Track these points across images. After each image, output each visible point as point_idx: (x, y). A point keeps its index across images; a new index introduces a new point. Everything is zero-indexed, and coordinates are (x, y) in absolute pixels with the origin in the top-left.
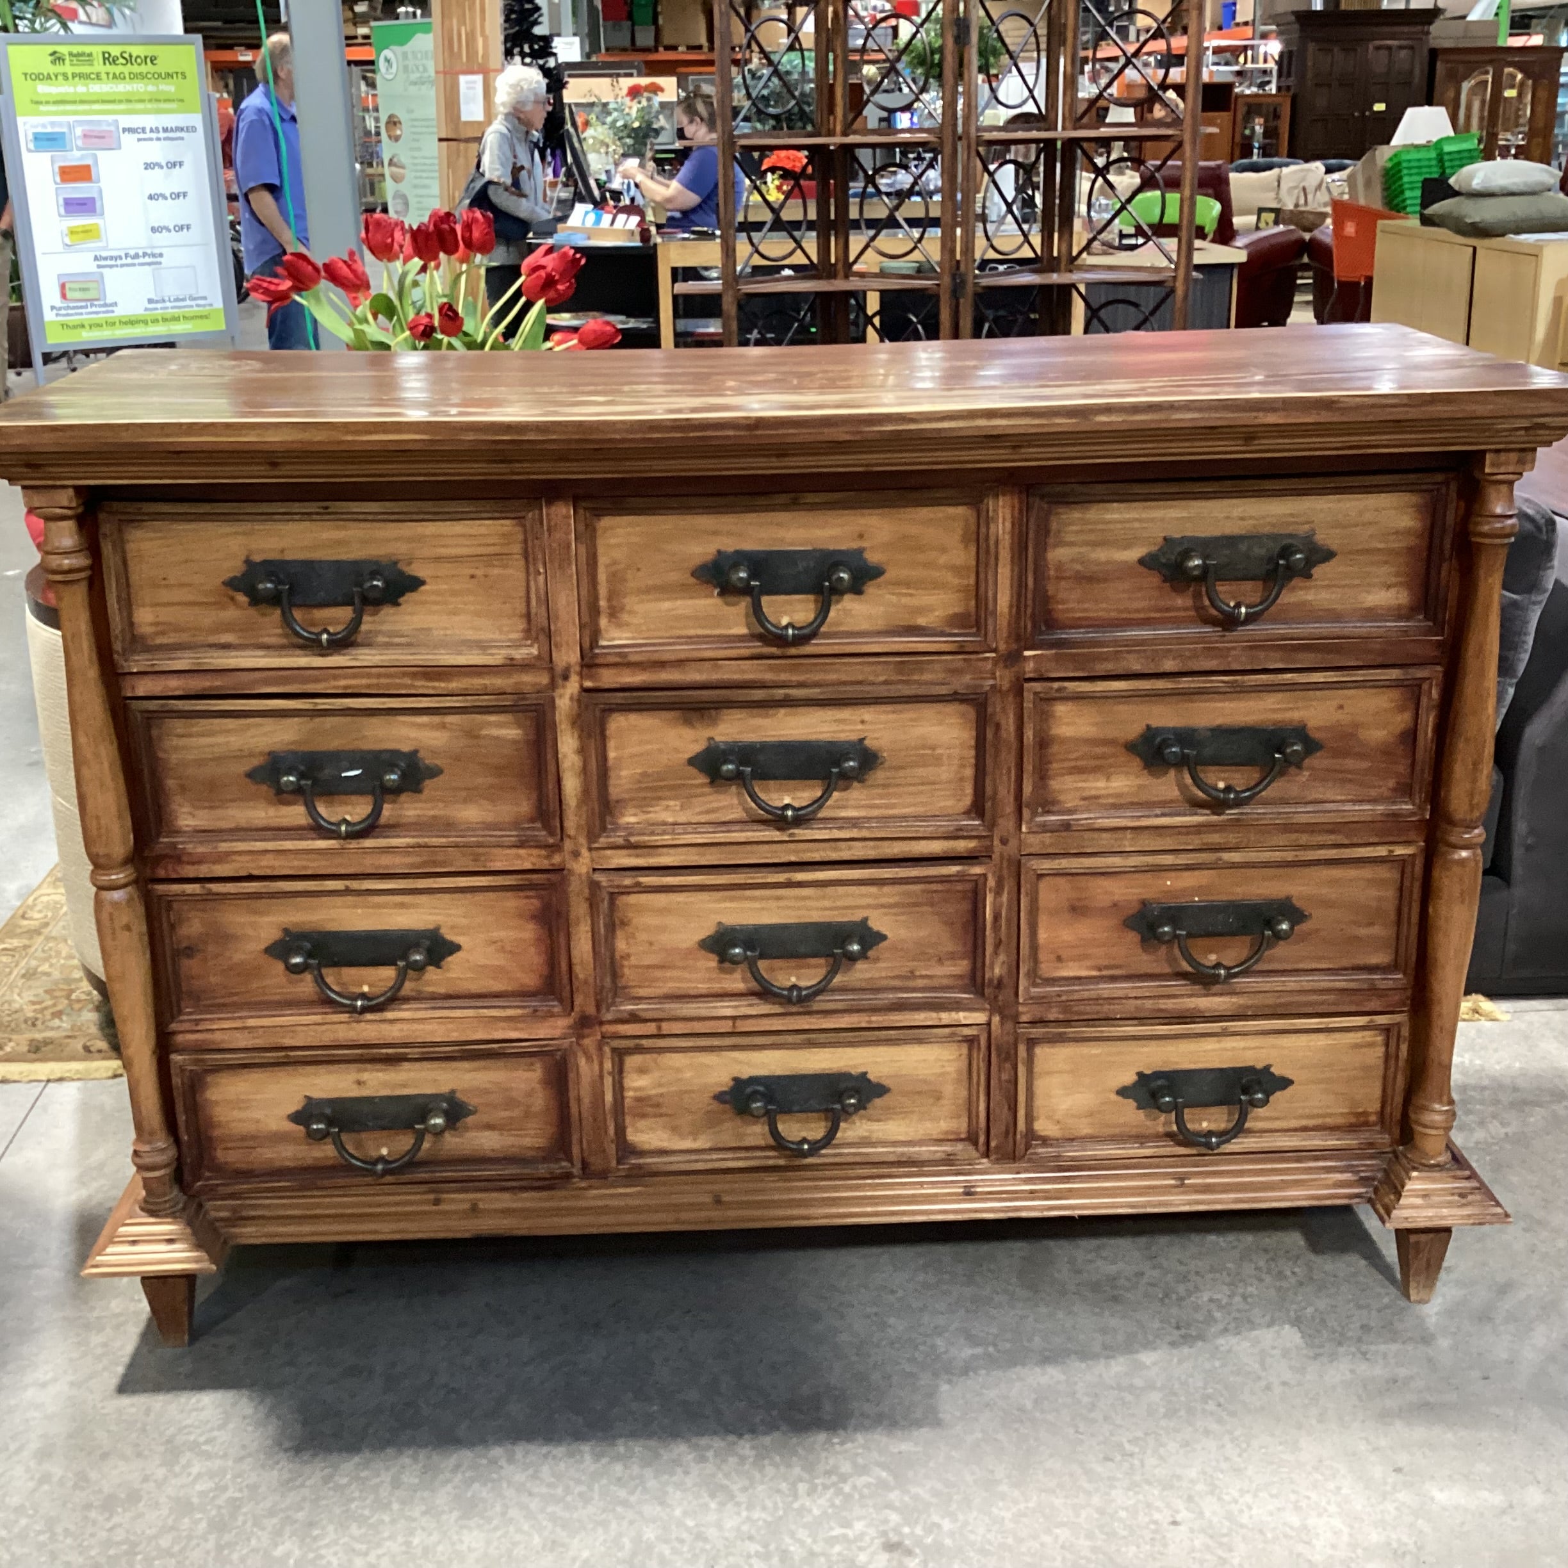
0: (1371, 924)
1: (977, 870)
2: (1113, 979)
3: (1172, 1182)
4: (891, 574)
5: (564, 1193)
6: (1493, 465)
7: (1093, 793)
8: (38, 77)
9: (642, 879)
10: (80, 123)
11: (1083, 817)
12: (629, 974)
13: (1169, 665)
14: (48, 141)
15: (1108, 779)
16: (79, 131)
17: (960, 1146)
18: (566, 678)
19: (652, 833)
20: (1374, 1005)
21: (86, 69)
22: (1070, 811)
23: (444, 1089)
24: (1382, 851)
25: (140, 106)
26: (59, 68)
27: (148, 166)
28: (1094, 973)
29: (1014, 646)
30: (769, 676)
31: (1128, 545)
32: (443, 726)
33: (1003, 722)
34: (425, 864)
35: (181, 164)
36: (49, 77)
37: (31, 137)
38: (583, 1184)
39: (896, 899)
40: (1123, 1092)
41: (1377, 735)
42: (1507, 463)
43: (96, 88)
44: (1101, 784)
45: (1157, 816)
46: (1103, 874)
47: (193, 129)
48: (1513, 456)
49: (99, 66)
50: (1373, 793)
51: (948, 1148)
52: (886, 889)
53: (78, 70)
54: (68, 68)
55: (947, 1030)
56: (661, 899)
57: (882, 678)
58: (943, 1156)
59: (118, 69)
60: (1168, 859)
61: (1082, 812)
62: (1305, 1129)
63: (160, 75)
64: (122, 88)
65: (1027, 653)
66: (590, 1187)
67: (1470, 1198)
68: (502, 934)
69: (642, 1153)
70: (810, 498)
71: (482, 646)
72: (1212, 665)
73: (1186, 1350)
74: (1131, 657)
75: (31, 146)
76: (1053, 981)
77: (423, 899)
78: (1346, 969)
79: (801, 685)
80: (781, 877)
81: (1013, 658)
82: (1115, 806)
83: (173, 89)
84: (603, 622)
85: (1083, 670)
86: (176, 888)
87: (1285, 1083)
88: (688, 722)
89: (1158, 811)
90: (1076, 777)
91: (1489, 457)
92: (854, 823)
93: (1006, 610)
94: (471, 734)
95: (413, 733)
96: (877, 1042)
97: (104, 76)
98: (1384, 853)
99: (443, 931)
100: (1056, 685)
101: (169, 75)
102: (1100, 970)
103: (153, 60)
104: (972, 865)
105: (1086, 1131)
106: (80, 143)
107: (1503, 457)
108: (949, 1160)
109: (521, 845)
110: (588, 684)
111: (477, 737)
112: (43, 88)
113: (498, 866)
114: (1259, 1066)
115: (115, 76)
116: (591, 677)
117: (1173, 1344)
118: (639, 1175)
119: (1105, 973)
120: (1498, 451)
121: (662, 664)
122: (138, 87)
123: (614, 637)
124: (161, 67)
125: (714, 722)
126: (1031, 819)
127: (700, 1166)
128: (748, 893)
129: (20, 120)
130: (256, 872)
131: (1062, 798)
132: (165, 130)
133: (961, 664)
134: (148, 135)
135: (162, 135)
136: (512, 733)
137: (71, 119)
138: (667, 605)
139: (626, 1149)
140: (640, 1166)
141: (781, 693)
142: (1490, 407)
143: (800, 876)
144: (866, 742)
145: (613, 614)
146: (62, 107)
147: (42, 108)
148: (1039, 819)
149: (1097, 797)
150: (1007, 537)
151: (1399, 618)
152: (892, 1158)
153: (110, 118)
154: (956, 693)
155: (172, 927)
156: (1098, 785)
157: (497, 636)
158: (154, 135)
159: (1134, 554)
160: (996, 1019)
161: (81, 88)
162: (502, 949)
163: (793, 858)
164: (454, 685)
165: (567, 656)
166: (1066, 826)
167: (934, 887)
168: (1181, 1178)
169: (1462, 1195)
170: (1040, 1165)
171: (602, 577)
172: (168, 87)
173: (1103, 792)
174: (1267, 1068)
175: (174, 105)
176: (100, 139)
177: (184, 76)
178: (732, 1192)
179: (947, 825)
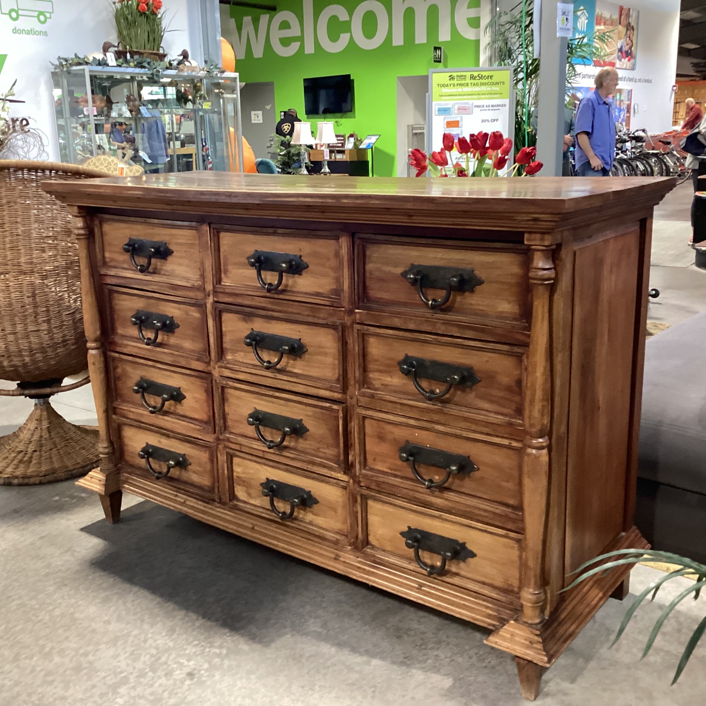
0: (507, 481)
1: (335, 407)
2: (396, 476)
3: (417, 586)
4: (311, 267)
5: (210, 506)
6: (528, 240)
7: (386, 383)
8: (444, 86)
9: (229, 383)
10: (457, 103)
11: (380, 393)
12: (229, 423)
13: (412, 326)
14: (444, 111)
15: (391, 377)
16: (456, 107)
17: (343, 538)
18: (209, 296)
19: (234, 365)
20: (510, 526)
21: (463, 82)
22: (376, 389)
23: (182, 452)
24: (506, 442)
25: (483, 96)
26: (452, 82)
27: (483, 121)
28: (389, 471)
29: (351, 307)
30: (269, 306)
31: (396, 266)
32: (179, 309)
33: (349, 341)
34: (174, 361)
35: (497, 120)
36: (447, 85)
37: (437, 109)
38: (218, 505)
39: (311, 413)
40: (402, 534)
41: (505, 380)
42: (535, 240)
43: (466, 89)
44: (389, 379)
45: (409, 400)
46: (390, 423)
47: (504, 105)
48: (538, 236)
49: (468, 81)
50: (505, 411)
51: (338, 537)
52: (308, 408)
53: (459, 82)
54: (455, 82)
55: (335, 481)
56: (238, 393)
57: (306, 313)
58: (334, 539)
59: (475, 82)
60: (412, 422)
61: (382, 391)
62: (484, 583)
63: (493, 84)
64: (477, 89)
65: (357, 311)
66: (219, 507)
67: (535, 645)
68: (196, 395)
69: (238, 500)
70: (280, 231)
71: (187, 279)
72: (429, 329)
73: (395, 667)
74: (396, 320)
75: (437, 113)
76: (372, 470)
77: (175, 375)
78: (496, 502)
79: (280, 312)
80: (271, 393)
81: (351, 312)
82: (395, 392)
83: (498, 89)
84: (223, 275)
85: (378, 322)
86: (116, 355)
87: (473, 555)
88: (245, 321)
89: (411, 398)
90: (379, 374)
91: (526, 236)
92: (296, 375)
93: (347, 290)
94: (187, 313)
95: (172, 310)
96: (314, 479)
97: (470, 85)
98: (507, 444)
99: (181, 389)
100: (365, 327)
101: (497, 83)
102: (391, 470)
103: (491, 77)
104: (334, 404)
105: (389, 548)
106: (456, 112)
107: (533, 236)
108: (336, 543)
109: (198, 360)
110: (216, 299)
111: (188, 315)
112: (445, 90)
113: (193, 367)
114: (461, 541)
115: (474, 84)
116: (216, 297)
117: (394, 663)
118: (235, 508)
119: (393, 472)
120: (530, 233)
121: (236, 295)
122: (484, 88)
123: (226, 282)
124: (494, 80)
125: (252, 321)
126: (359, 390)
127: (252, 511)
128: (264, 398)
129: (434, 103)
130: (133, 354)
131: (374, 382)
132: (492, 106)
133: (332, 312)
134: (485, 108)
135: (491, 108)
136: (197, 315)
137: (454, 102)
138: (241, 271)
139: (233, 496)
140: (236, 505)
141: (270, 313)
142: (505, 207)
143: (277, 394)
144: (302, 341)
145: (225, 273)
146: (451, 97)
147: (443, 98)
148: (363, 390)
149: (387, 385)
150: (346, 256)
151: (515, 319)
152: (317, 534)
153: (471, 102)
154: (327, 324)
155: (115, 368)
156: (388, 379)
157: (192, 276)
158: (487, 108)
159: (399, 270)
160: (351, 481)
161: (460, 90)
162: (197, 401)
163: (280, 387)
164: (179, 293)
165: (209, 287)
166: (372, 396)
167: (324, 411)
168: (421, 585)
169: (531, 642)
170: (366, 556)
171: (221, 258)
172: (496, 88)
173: (390, 383)
174: (464, 544)
175: (498, 96)
176: (464, 110)
177: (504, 83)
178: (259, 526)
179: (328, 385)
